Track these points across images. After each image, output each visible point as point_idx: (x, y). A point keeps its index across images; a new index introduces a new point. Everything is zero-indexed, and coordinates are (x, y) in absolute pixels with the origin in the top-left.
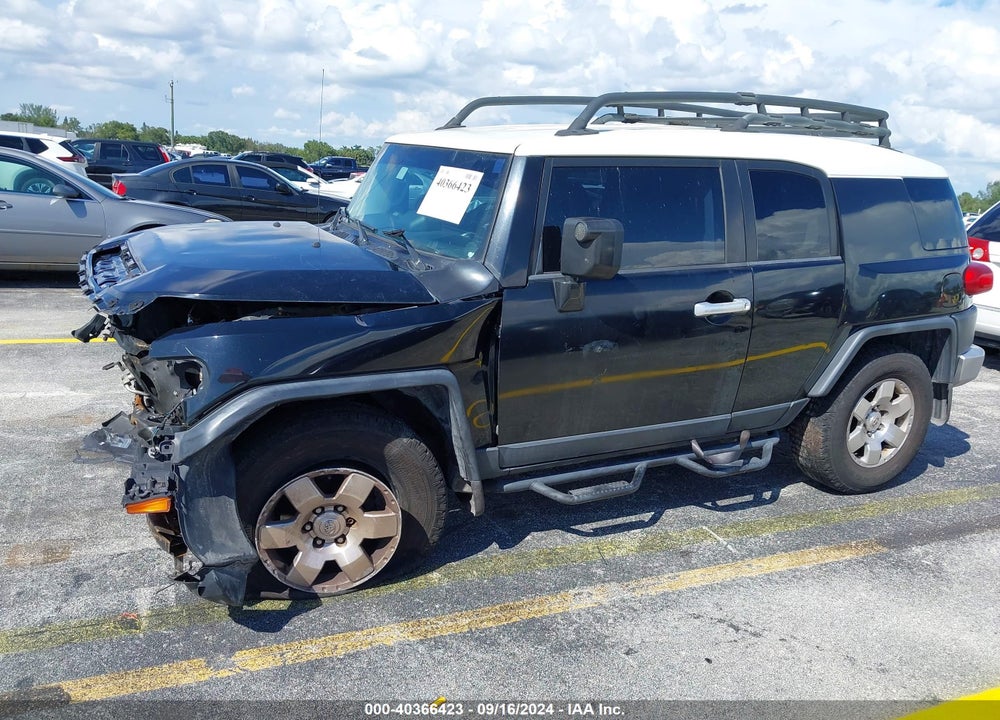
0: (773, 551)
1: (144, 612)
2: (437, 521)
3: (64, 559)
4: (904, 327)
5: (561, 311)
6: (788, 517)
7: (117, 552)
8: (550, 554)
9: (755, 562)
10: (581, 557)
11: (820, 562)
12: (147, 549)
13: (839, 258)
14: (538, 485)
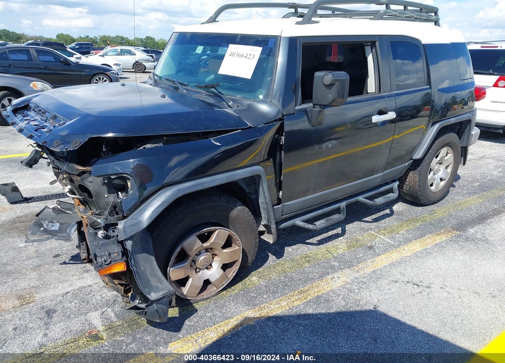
0: (409, 241)
1: (101, 328)
2: (255, 249)
3: (33, 302)
4: (455, 120)
5: (312, 126)
6: (406, 221)
7: (64, 291)
8: (306, 257)
9: (406, 248)
10: (323, 257)
11: (434, 243)
12: (82, 287)
13: (428, 86)
14: (298, 222)
